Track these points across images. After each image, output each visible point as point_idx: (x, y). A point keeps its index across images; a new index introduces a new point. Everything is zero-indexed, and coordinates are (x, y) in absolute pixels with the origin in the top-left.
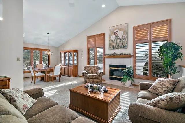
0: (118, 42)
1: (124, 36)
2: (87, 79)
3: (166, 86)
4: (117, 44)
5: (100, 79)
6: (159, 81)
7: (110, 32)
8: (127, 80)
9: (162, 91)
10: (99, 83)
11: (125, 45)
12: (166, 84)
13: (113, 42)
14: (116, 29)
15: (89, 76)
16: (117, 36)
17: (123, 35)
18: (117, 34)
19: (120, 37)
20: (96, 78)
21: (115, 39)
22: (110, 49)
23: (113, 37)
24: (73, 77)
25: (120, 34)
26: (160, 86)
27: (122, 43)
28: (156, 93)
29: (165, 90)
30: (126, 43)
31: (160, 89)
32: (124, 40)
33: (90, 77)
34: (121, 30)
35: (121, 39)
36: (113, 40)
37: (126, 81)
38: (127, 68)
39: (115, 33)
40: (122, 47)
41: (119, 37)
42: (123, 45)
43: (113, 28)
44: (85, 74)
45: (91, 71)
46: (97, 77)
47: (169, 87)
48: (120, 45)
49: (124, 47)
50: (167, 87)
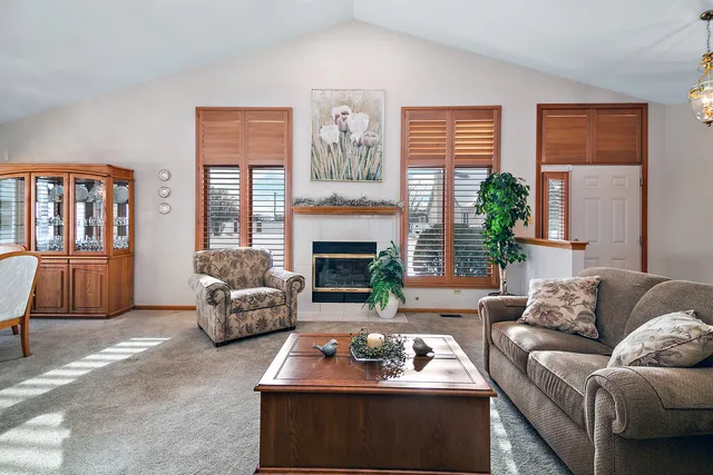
0: (349, 153)
1: (370, 133)
2: (234, 316)
3: (579, 301)
4: (347, 163)
5: (290, 308)
6: (550, 289)
7: (317, 112)
8: (388, 296)
9: (574, 317)
10: (288, 325)
11: (373, 171)
12: (577, 294)
13: (329, 151)
14: (343, 104)
15: (243, 299)
16: (345, 132)
17: (369, 129)
18: (344, 124)
19: (355, 136)
20: (272, 305)
21: (337, 141)
22: (316, 177)
23: (331, 134)
24: (108, 317)
25: (358, 125)
26: (562, 303)
27: (364, 159)
28: (556, 324)
29: (581, 313)
30: (377, 161)
31: (563, 310)
32: (373, 149)
33: (245, 306)
34: (361, 111)
35: (359, 146)
36: (330, 143)
37: (387, 301)
38: (383, 254)
39: (337, 117)
40: (365, 174)
41: (352, 137)
42: (367, 169)
43: (328, 94)
44: (220, 294)
45: (235, 274)
46: (278, 300)
47: (588, 303)
48: (358, 168)
49: (370, 177)
50: (584, 303)
